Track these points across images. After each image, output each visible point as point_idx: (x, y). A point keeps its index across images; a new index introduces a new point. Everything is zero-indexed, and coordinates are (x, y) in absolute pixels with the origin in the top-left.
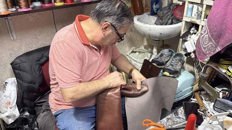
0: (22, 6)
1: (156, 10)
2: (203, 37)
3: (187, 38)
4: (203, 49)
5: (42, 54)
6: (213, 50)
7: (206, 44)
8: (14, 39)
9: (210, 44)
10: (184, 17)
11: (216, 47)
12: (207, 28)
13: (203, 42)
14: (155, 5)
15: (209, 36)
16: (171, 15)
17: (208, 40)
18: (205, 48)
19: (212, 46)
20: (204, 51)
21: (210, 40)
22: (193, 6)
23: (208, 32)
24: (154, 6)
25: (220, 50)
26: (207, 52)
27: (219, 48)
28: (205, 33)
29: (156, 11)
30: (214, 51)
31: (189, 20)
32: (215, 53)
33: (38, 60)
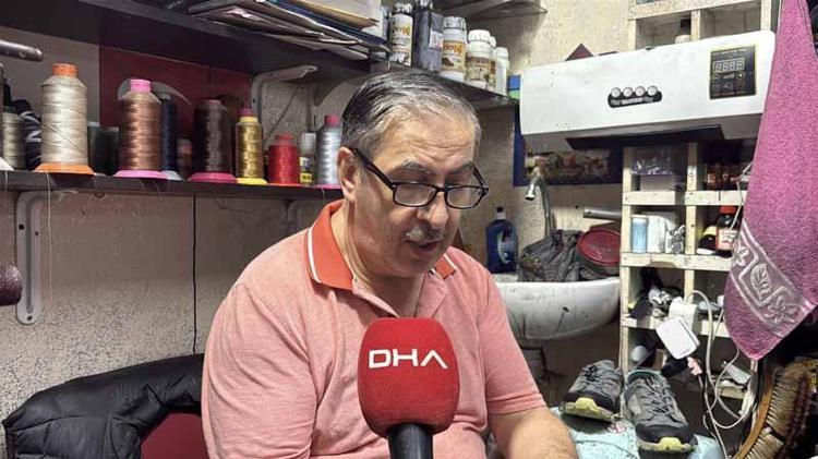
0: (136, 160)
1: (506, 254)
2: (747, 277)
3: (649, 321)
4: (758, 315)
5: (143, 385)
6: (791, 312)
7: (765, 296)
8: (30, 318)
9: (777, 291)
10: (623, 256)
11: (798, 300)
12: (757, 244)
13: (752, 291)
14: (503, 240)
15: (768, 267)
16: (569, 260)
17: (768, 279)
18: (763, 309)
19: (788, 299)
20: (761, 318)
21: (776, 280)
22: (647, 220)
23: (760, 255)
24: (500, 245)
25: (812, 307)
26: (776, 321)
27: (808, 304)
28: (753, 262)
29: (507, 259)
30: (796, 314)
31: (644, 262)
32: (800, 319)
33: (126, 408)
